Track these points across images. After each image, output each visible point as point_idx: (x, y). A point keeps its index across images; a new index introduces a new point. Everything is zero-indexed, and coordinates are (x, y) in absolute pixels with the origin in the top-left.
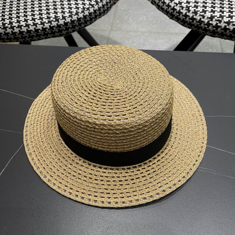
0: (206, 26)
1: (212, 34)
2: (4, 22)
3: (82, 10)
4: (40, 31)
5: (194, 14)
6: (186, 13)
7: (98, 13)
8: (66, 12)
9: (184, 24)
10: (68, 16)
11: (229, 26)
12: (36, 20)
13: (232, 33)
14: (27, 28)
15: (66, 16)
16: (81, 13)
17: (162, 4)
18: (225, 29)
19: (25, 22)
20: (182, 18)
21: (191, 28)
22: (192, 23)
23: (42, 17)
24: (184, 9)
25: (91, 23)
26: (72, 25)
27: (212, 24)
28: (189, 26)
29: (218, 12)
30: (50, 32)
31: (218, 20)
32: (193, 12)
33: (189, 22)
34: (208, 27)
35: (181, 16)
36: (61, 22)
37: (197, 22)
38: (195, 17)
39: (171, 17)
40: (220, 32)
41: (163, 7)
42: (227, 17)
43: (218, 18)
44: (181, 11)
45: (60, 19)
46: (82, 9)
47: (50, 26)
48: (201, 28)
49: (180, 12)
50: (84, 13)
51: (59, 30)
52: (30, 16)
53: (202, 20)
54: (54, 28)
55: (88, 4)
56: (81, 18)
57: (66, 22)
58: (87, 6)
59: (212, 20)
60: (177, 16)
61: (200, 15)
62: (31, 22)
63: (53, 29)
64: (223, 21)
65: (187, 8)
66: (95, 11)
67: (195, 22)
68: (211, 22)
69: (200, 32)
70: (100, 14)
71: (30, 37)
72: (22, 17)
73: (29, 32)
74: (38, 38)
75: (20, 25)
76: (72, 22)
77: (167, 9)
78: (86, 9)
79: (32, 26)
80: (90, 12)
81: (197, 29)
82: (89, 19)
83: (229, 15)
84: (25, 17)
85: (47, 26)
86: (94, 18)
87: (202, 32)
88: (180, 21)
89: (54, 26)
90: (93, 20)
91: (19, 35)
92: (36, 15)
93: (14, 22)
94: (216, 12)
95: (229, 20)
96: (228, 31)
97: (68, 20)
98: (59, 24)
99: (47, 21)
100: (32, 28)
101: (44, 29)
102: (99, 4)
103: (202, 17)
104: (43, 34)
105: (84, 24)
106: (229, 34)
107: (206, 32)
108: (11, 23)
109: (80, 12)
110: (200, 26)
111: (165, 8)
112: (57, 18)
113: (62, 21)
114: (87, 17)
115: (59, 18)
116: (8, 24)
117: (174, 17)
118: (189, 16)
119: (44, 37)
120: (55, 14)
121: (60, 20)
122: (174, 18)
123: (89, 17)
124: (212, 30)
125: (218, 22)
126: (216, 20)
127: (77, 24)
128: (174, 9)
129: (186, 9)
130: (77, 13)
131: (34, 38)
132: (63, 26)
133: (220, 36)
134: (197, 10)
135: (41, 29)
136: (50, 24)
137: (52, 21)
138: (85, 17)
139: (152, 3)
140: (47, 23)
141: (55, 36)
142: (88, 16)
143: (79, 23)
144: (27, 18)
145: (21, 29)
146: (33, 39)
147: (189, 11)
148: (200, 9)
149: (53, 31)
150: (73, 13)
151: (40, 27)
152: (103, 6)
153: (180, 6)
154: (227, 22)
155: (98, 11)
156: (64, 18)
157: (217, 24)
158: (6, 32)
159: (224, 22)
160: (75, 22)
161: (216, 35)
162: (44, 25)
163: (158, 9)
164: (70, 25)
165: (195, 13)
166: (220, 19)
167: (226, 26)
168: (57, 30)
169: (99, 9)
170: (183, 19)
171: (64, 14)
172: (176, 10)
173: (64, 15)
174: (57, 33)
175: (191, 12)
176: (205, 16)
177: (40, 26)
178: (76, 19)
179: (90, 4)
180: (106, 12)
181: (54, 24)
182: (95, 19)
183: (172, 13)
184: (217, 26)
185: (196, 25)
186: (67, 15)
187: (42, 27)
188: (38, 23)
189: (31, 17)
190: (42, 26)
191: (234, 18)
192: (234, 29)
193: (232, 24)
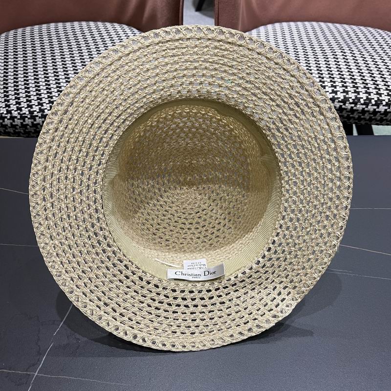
2: (32, 110)
42: (330, 93)
83: (333, 90)
93: (46, 109)
95: (333, 97)
108: (41, 111)
116: (38, 112)
158: (35, 123)
191: (338, 93)
192: (341, 106)
193: (337, 100)
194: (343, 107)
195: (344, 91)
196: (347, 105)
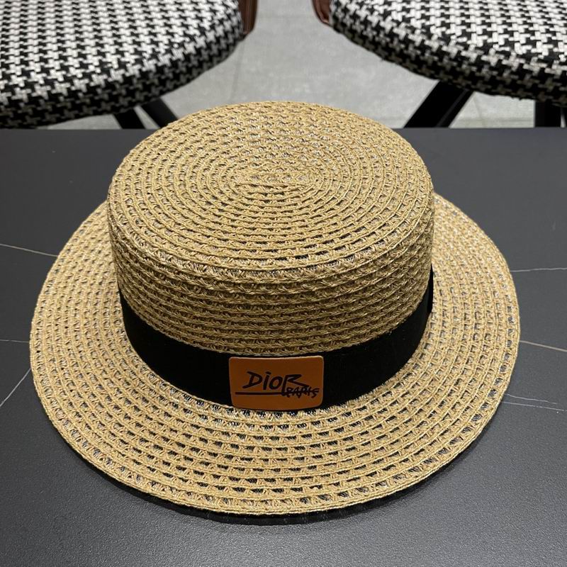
0: (474, 69)
1: (489, 87)
3: (166, 47)
4: (61, 98)
5: (442, 43)
6: (423, 41)
7: (205, 54)
8: (128, 51)
9: (420, 67)
10: (133, 62)
11: (529, 64)
12: (52, 72)
13: (537, 81)
14: (29, 91)
15: (129, 62)
16: (164, 55)
17: (363, 27)
18: (521, 71)
19: (25, 78)
20: (413, 55)
21: (436, 76)
22: (439, 64)
23: (66, 64)
24: (418, 32)
25: (188, 81)
26: (144, 84)
27: (488, 63)
28: (433, 72)
29: (500, 34)
30: (88, 101)
31: (503, 52)
32: (439, 39)
33: (430, 62)
34: (479, 70)
35: (411, 48)
36: (116, 75)
37: (450, 59)
38: (445, 48)
39: (386, 54)
40: (509, 81)
41: (365, 33)
42: (523, 45)
43: (501, 46)
44: (411, 37)
45: (112, 67)
46: (166, 45)
47: (88, 85)
48: (462, 73)
49: (407, 41)
50: (172, 54)
51: (110, 95)
52: (36, 62)
53: (464, 53)
54: (99, 91)
55: (181, 34)
56: (165, 66)
57: (128, 75)
58: (178, 39)
59: (487, 53)
60: (402, 50)
61: (458, 43)
62: (40, 76)
63: (96, 94)
64: (513, 54)
65: (424, 31)
66: (198, 51)
67: (446, 60)
68: (484, 58)
69: (460, 84)
70: (211, 58)
71: (36, 113)
72: (16, 65)
73: (33, 100)
74: (58, 115)
75: (11, 84)
76: (144, 75)
77: (374, 37)
78: (176, 46)
79: (41, 85)
80: (187, 52)
81: (451, 77)
82: (184, 69)
83: (528, 39)
84: (23, 66)
85: (80, 84)
86: (197, 68)
87: (464, 84)
88: (408, 63)
89: (98, 86)
90: (195, 72)
91: (9, 109)
92: (51, 61)
94: (495, 35)
95: (529, 51)
96: (528, 77)
97: (133, 70)
98: (110, 80)
99: (79, 73)
100: (41, 91)
101: (72, 94)
102: (208, 34)
103: (461, 48)
104: (69, 105)
105: (172, 80)
106: (530, 85)
107: (475, 83)
109: (163, 51)
110: (458, 69)
111: (370, 35)
112: (106, 67)
113: (117, 72)
114: (180, 64)
115: (110, 65)
117: (393, 54)
118: (429, 48)
119: (72, 114)
120: (100, 58)
121: (112, 72)
122: (393, 57)
123: (185, 64)
124: (488, 76)
125: (502, 57)
126: (497, 52)
127: (156, 81)
128: (392, 35)
129: (422, 33)
130: (155, 55)
131: (48, 117)
132: (121, 84)
133: (509, 90)
134: (448, 32)
135: (65, 92)
136: (86, 81)
137: (94, 72)
138: (174, 64)
139: (336, 28)
140: (80, 79)
141: (100, 110)
142: (183, 62)
143: (159, 79)
144: (27, 69)
145: (14, 93)
146: (44, 120)
147: (430, 36)
148: (456, 30)
149: (97, 98)
150: (144, 54)
151: (61, 88)
152: (218, 39)
153: (407, 27)
154: (524, 54)
155: (206, 50)
156: (122, 65)
157: (500, 61)
159: (518, 56)
160: (151, 75)
161: (500, 88)
162: (73, 84)
163: (353, 40)
164: (138, 83)
165: (446, 38)
166: (507, 49)
167: (521, 65)
168: (106, 97)
169: (209, 45)
170: (417, 56)
171: (123, 56)
172: (397, 35)
173: (123, 60)
174: (107, 102)
175: (435, 37)
176: (469, 45)
177: (63, 85)
178: (153, 68)
179: (185, 35)
180: (224, 54)
181: (98, 80)
182: (199, 70)
183: (387, 43)
184: (500, 67)
185: (448, 67)
186: (130, 58)
187: (69, 89)
188: (56, 80)
189: (38, 65)
190: (68, 85)
191: (538, 44)
192: (543, 69)
193: (535, 58)
194: (547, 71)
195: (550, 41)
196: (554, 67)
